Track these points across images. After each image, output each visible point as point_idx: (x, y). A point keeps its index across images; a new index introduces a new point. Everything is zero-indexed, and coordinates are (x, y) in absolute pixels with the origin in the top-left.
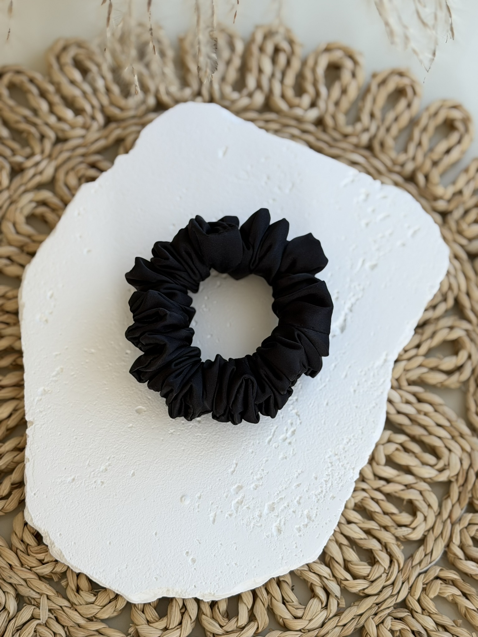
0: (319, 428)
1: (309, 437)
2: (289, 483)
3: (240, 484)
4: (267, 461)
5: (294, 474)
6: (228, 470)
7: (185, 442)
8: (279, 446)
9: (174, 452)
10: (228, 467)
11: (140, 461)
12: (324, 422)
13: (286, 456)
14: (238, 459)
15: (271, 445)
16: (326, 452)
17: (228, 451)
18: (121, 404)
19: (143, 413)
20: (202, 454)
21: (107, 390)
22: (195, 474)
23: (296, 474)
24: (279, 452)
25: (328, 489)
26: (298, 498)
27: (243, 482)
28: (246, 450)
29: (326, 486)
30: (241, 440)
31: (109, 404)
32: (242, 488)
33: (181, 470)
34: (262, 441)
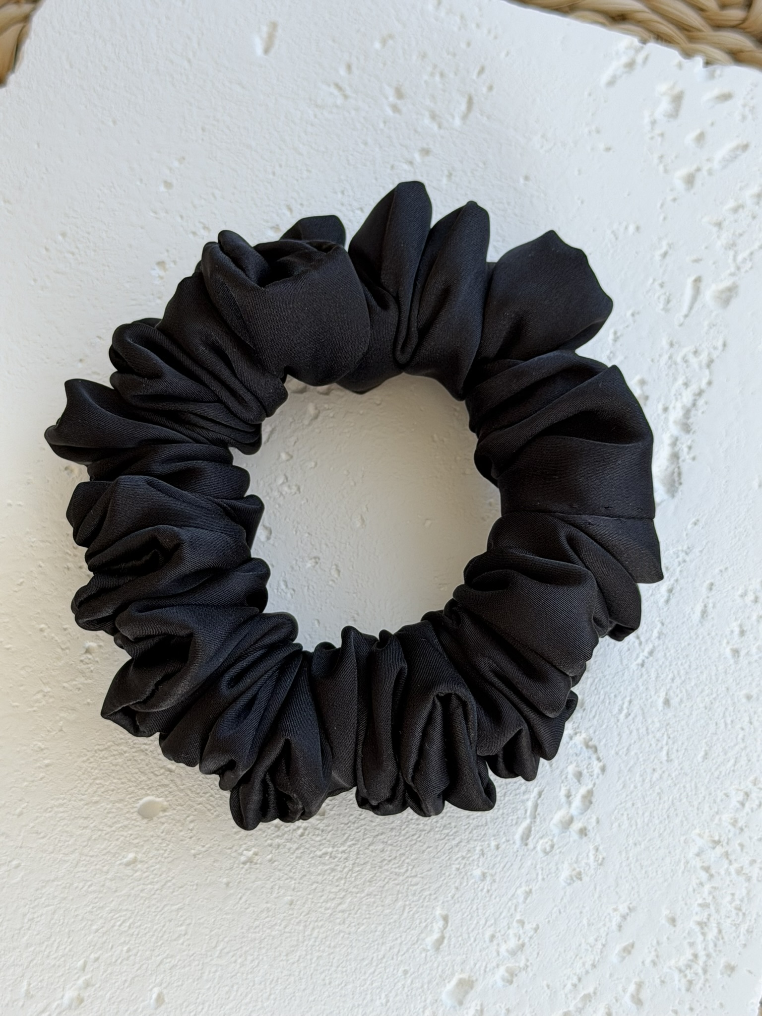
0: (656, 775)
1: (633, 804)
2: (600, 946)
3: (465, 976)
4: (529, 893)
5: (611, 921)
6: (423, 940)
7: (291, 878)
8: (556, 847)
9: (264, 915)
10: (422, 932)
11: (172, 957)
12: (668, 754)
13: (578, 870)
14: (446, 904)
15: (531, 846)
16: (686, 842)
17: (417, 884)
18: (95, 799)
19: (161, 814)
20: (344, 906)
21: (47, 766)
22: (333, 969)
23: (616, 919)
24: (557, 864)
25: (711, 945)
26: (632, 988)
27: (471, 970)
28: (466, 874)
29: (704, 940)
30: (447, 847)
31: (62, 805)
32: (472, 987)
33: (293, 963)
34: (504, 840)
